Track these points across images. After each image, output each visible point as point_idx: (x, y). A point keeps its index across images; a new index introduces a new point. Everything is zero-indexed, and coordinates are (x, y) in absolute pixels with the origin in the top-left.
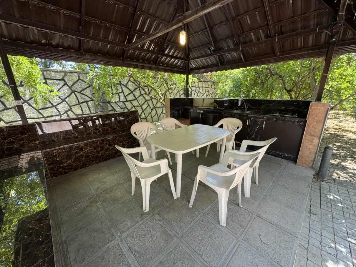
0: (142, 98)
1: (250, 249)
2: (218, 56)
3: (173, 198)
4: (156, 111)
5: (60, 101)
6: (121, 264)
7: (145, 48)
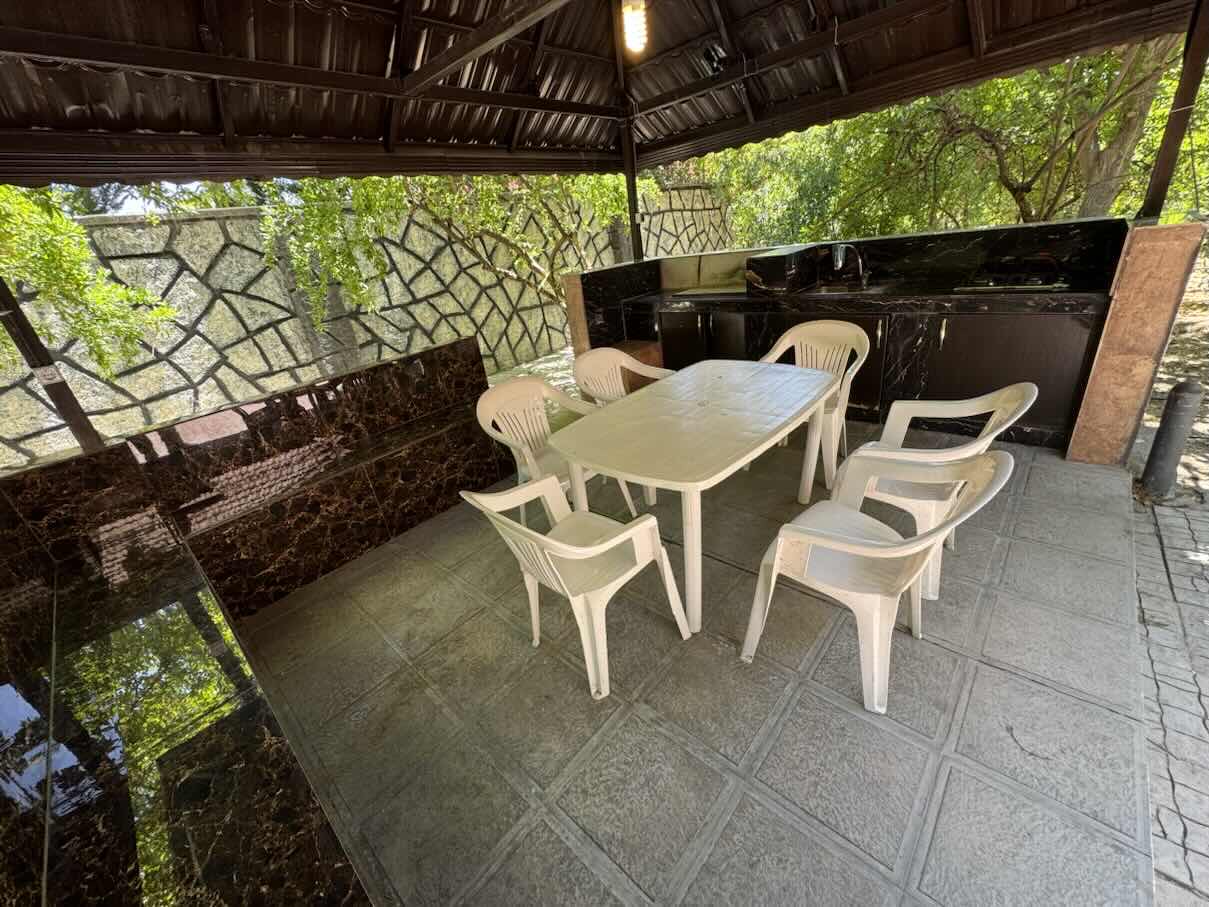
0: (467, 284)
1: (988, 781)
2: (745, 81)
3: (681, 637)
4: (524, 323)
5: (179, 335)
6: (577, 894)
7: (464, 84)
